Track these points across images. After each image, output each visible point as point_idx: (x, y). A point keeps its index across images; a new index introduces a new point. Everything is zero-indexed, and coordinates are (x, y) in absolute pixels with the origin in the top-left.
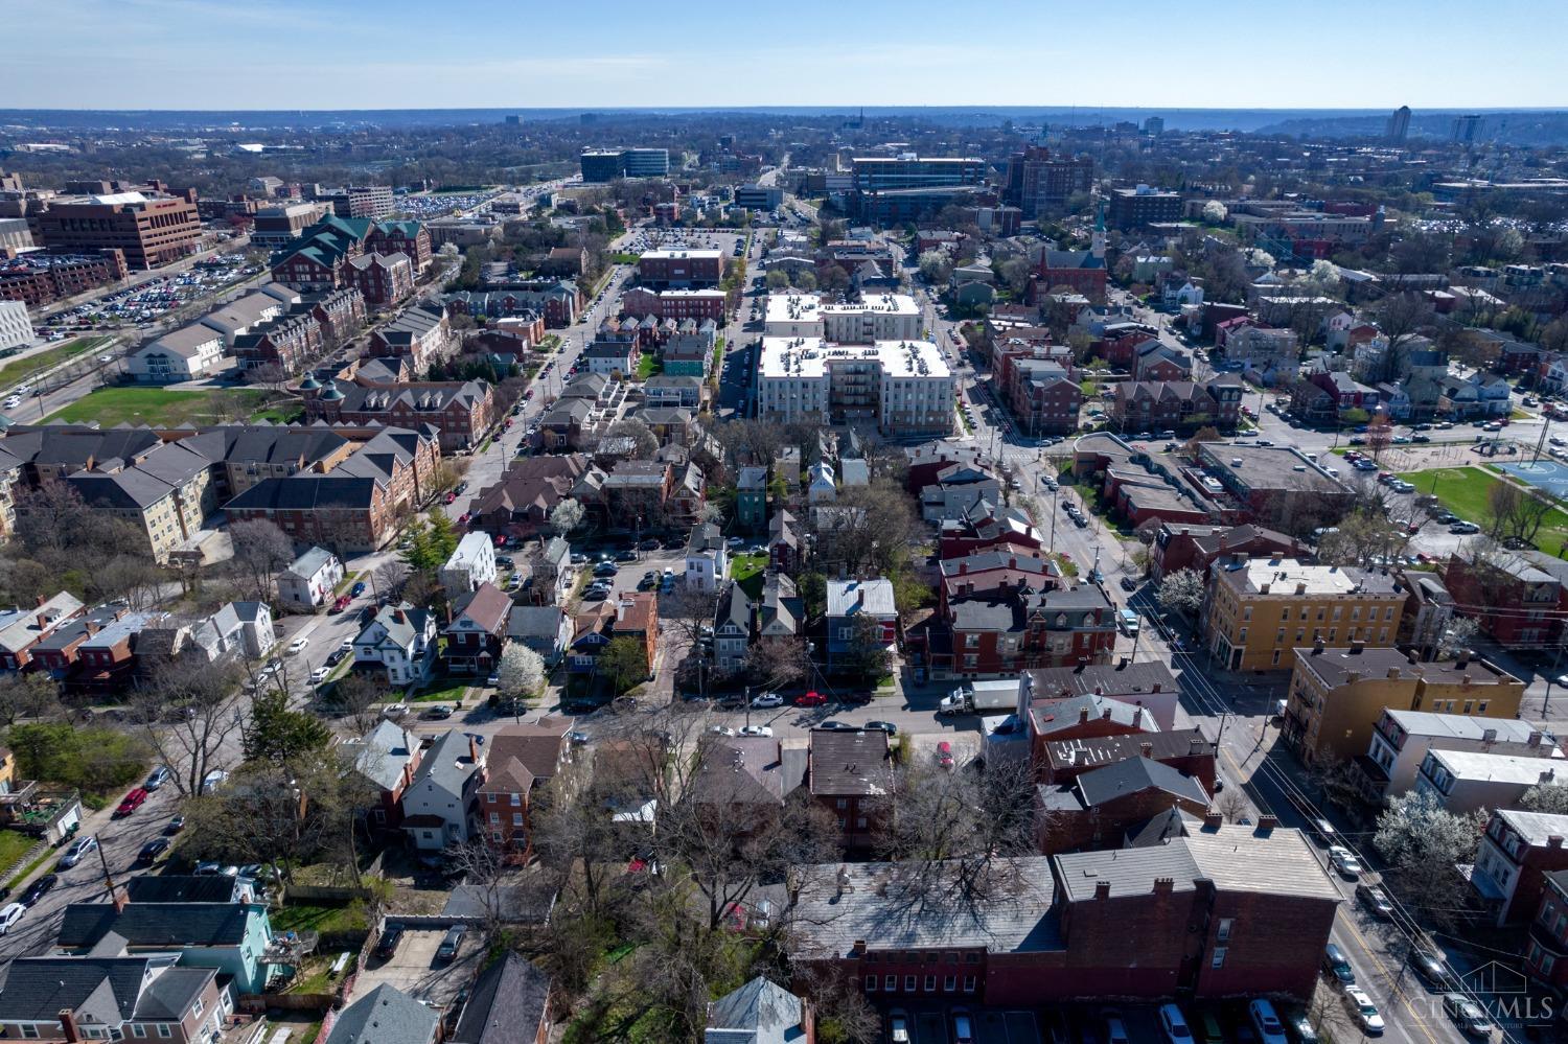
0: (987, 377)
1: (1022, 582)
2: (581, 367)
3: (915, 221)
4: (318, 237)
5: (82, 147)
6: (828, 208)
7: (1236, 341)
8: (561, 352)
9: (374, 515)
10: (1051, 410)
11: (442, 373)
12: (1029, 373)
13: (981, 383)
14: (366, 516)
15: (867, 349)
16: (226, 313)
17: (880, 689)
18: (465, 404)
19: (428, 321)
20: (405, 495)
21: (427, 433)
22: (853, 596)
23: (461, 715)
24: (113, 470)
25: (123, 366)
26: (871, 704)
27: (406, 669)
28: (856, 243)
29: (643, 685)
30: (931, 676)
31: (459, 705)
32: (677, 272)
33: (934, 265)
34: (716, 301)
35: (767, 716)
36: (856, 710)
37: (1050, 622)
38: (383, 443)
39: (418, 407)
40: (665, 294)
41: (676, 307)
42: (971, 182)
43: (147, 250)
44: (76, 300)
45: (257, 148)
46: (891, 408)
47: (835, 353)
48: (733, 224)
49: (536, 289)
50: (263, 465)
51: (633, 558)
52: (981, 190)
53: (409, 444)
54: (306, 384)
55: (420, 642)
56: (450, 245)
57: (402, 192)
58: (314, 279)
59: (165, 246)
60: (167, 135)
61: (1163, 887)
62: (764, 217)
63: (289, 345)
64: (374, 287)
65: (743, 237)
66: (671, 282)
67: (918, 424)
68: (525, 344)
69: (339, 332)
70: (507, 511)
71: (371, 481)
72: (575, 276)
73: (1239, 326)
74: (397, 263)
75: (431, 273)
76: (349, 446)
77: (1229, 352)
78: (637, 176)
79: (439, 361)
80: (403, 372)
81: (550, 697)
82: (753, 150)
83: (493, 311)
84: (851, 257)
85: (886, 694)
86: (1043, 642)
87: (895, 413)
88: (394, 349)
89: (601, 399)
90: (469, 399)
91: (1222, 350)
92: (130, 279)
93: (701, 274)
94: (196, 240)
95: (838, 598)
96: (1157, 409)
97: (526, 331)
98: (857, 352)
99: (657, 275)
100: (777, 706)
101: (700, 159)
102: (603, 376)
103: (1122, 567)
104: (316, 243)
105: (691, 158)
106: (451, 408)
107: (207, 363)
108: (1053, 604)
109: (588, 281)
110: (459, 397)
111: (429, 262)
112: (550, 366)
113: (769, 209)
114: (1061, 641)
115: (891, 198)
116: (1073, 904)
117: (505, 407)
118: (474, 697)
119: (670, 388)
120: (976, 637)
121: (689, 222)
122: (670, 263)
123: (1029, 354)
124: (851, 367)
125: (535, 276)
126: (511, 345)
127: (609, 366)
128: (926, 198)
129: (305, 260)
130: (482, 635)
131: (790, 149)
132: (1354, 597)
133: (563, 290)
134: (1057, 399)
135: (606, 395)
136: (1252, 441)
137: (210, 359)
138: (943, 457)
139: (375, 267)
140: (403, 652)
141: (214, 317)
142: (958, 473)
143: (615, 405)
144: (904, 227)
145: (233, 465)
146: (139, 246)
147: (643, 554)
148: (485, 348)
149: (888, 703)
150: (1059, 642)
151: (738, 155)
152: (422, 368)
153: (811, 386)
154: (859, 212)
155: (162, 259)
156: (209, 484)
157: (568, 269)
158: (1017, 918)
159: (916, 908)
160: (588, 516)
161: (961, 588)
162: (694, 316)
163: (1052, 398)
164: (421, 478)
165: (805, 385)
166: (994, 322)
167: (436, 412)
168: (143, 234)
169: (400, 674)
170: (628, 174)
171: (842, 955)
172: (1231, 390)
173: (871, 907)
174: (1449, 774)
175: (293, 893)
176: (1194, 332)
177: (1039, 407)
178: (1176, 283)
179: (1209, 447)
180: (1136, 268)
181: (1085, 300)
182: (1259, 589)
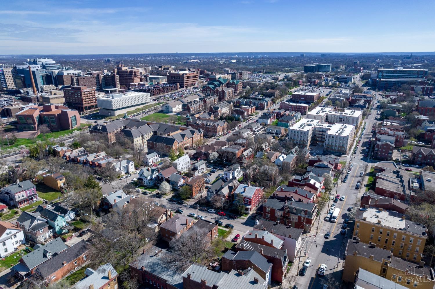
0: (373, 139)
1: (293, 197)
2: (256, 121)
5: (200, 61)
6: (366, 84)
8: (256, 116)
9: (174, 147)
10: (382, 152)
14: (171, 148)
15: (330, 125)
17: (242, 217)
18: (217, 126)
19: (226, 105)
22: (243, 190)
23: (150, 195)
24: (134, 129)
25: (161, 109)
26: (236, 220)
28: (363, 94)
29: (190, 199)
30: (257, 217)
31: (151, 193)
32: (302, 98)
34: (305, 107)
35: (208, 215)
36: (230, 220)
37: (291, 211)
38: (187, 132)
39: (206, 125)
40: (291, 104)
41: (293, 108)
42: (422, 77)
43: (185, 84)
44: (166, 94)
45: (235, 61)
46: (327, 143)
47: (319, 125)
48: (332, 86)
49: (260, 99)
50: (163, 133)
51: (222, 170)
56: (248, 87)
57: (256, 73)
58: (210, 92)
59: (189, 83)
61: (203, 283)
62: (343, 85)
64: (222, 96)
65: (332, 90)
66: (300, 101)
68: (246, 113)
71: (175, 139)
72: (273, 97)
74: (230, 90)
75: (240, 93)
76: (179, 131)
78: (320, 72)
79: (224, 115)
80: (212, 116)
81: (170, 196)
83: (245, 104)
85: (242, 219)
86: (289, 216)
87: (328, 145)
88: (214, 111)
89: (254, 129)
90: (218, 125)
92: (180, 89)
93: (309, 99)
94: (197, 82)
95: (239, 189)
97: (248, 110)
98: (325, 126)
99: (296, 99)
100: (213, 213)
102: (259, 124)
103: (355, 204)
104: (214, 84)
106: (213, 126)
107: (178, 110)
108: (295, 206)
109: (275, 99)
110: (216, 124)
111: (241, 91)
112: (251, 119)
114: (294, 217)
118: (155, 192)
119: (274, 129)
120: (269, 209)
121: (318, 85)
122: (301, 96)
124: (321, 130)
125: (262, 96)
126: (242, 113)
127: (263, 121)
129: (210, 88)
132: (403, 231)
133: (265, 100)
135: (256, 129)
138: (319, 159)
139: (223, 91)
140: (146, 178)
141: (183, 100)
142: (319, 164)
143: (258, 131)
146: (184, 83)
148: (235, 113)
149: (240, 221)
153: (303, 133)
155: (188, 86)
160: (219, 157)
163: (382, 148)
164: (194, 141)
165: (301, 133)
166: (385, 122)
167: (210, 127)
168: (185, 80)
169: (146, 183)
170: (318, 71)
171: (138, 268)
173: (156, 261)
175: (82, 218)
177: (378, 150)
179: (424, 173)
181: (428, 119)
182: (363, 218)
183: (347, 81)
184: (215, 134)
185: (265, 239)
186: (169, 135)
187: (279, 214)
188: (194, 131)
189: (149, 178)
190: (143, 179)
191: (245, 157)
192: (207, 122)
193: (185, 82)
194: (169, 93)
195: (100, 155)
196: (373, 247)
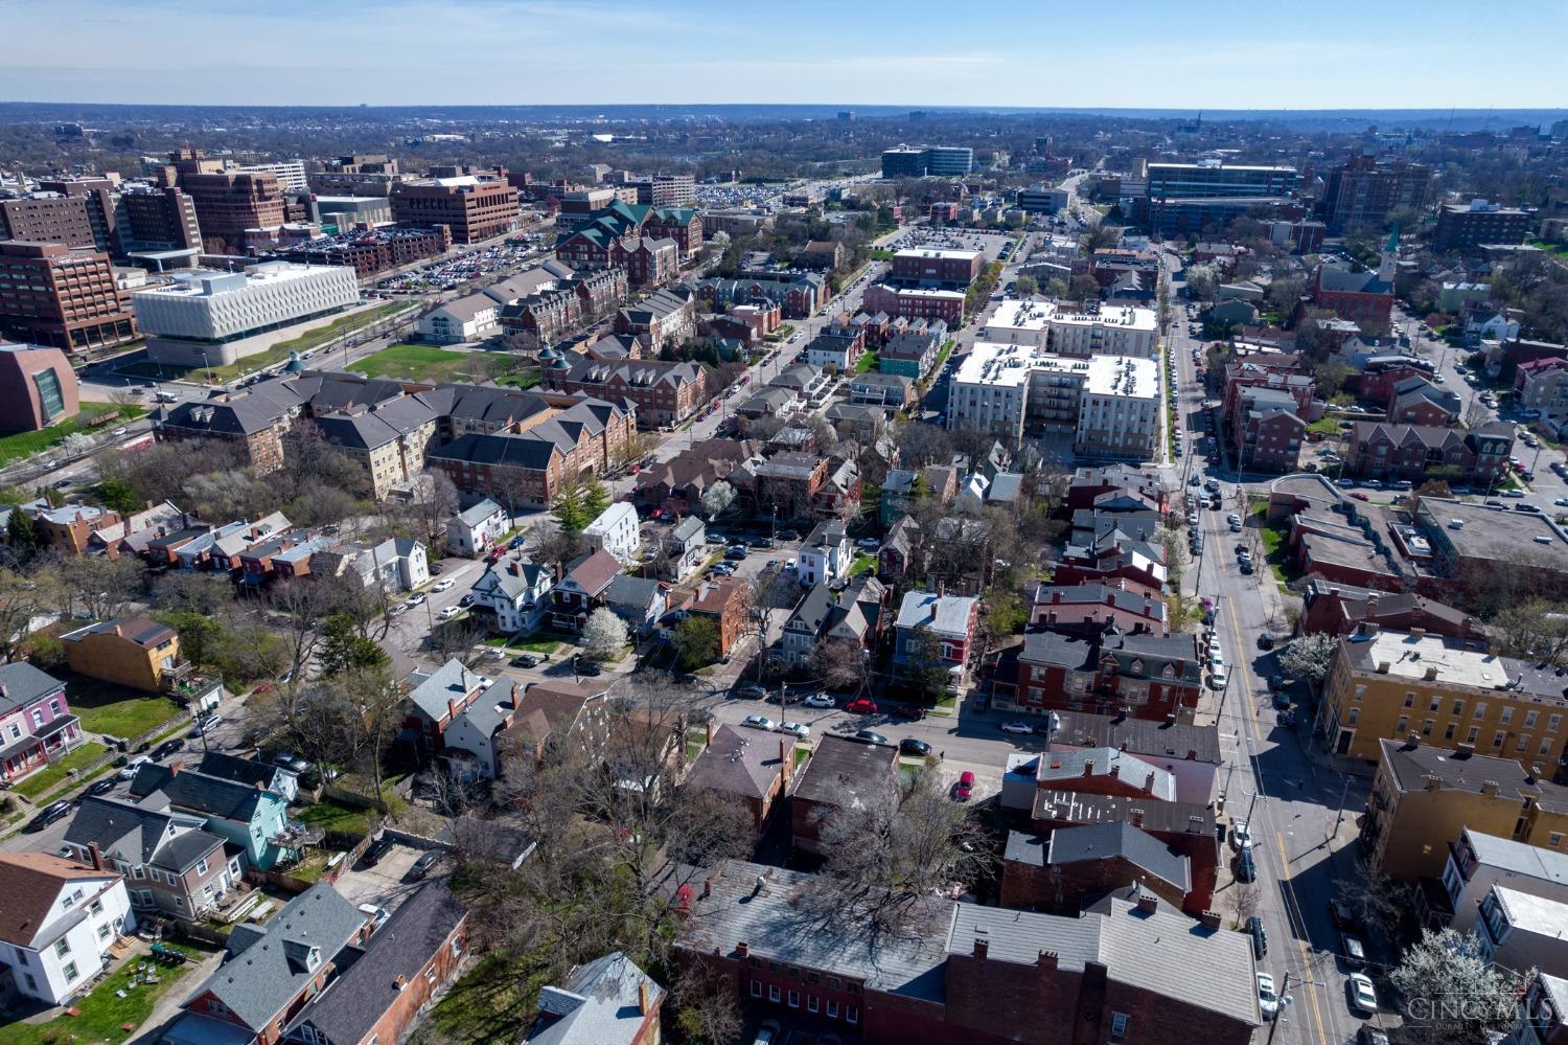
0: (1217, 403)
1: (1110, 620)
2: (801, 360)
3: (1200, 232)
4: (601, 220)
6: (1115, 216)
8: (791, 342)
9: (550, 476)
10: (1267, 444)
11: (670, 355)
12: (1252, 403)
13: (1205, 409)
14: (543, 477)
15: (1078, 362)
16: (506, 284)
17: (937, 709)
18: (673, 384)
19: (673, 304)
20: (591, 462)
21: (623, 407)
22: (926, 611)
23: (545, 666)
24: (358, 413)
25: (410, 328)
26: (921, 722)
27: (514, 618)
28: (1125, 252)
29: (714, 667)
30: (994, 704)
31: (547, 658)
32: (929, 271)
33: (1202, 280)
34: (954, 302)
35: (812, 715)
36: (902, 725)
37: (1123, 668)
38: (581, 412)
39: (632, 383)
40: (904, 292)
41: (913, 306)
42: (1280, 193)
43: (470, 227)
44: (405, 269)
45: (607, 138)
46: (1086, 426)
47: (1043, 364)
48: (1005, 228)
49: (784, 279)
50: (479, 421)
51: (767, 546)
52: (1285, 202)
53: (603, 415)
54: (545, 352)
55: (530, 596)
56: (723, 233)
57: (711, 182)
58: (591, 259)
59: (486, 224)
60: (541, 127)
61: (1047, 961)
62: (1044, 221)
63: (548, 319)
64: (639, 270)
65: (1013, 240)
66: (922, 281)
67: (1114, 446)
68: (754, 331)
69: (598, 309)
70: (668, 488)
71: (552, 444)
72: (826, 270)
73: (1542, 369)
74: (665, 248)
75: (698, 259)
76: (549, 412)
77: (1525, 398)
78: (938, 174)
79: (671, 342)
80: (635, 348)
81: (628, 662)
82: (1066, 153)
83: (738, 299)
84: (1113, 266)
85: (940, 715)
86: (1116, 687)
87: (1091, 431)
88: (630, 328)
89: (806, 389)
90: (678, 379)
91: (1518, 396)
92: (453, 250)
93: (952, 274)
94: (512, 219)
95: (912, 610)
96: (1395, 455)
97: (759, 319)
98: (1066, 365)
99: (906, 272)
100: (827, 707)
101: (1011, 161)
102: (814, 367)
103: (1270, 623)
104: (598, 226)
105: (1003, 158)
106: (660, 386)
107: (481, 329)
108: (1131, 649)
109: (837, 275)
110: (669, 377)
111: (699, 249)
112: (775, 355)
113: (1050, 212)
114: (1134, 690)
115: (1182, 206)
116: (950, 956)
117: (717, 388)
118: (562, 653)
119: (877, 386)
120: (1043, 672)
121: (962, 223)
122: (924, 262)
123: (1261, 383)
124: (1057, 380)
125: (789, 268)
126: (742, 332)
127: (826, 358)
128: (1219, 208)
129: (585, 241)
130: (584, 597)
131: (1110, 152)
132: (1505, 695)
133: (807, 283)
134: (1275, 433)
135: (813, 387)
136: (1511, 503)
137: (484, 325)
138: (1107, 482)
139: (643, 252)
140: (512, 602)
141: (496, 289)
142: (1116, 500)
143: (820, 397)
144: (1187, 238)
145: (455, 419)
146: (465, 223)
147: (777, 543)
148: (715, 332)
149: (937, 727)
150: (1134, 691)
151: (1048, 157)
152: (657, 348)
153: (1004, 395)
154: (1145, 220)
155: (483, 235)
156: (435, 434)
157: (819, 263)
158: (913, 960)
159: (817, 926)
160: (737, 501)
161: (1042, 617)
162: (924, 316)
163: (1269, 432)
164: (610, 448)
165: (997, 394)
166: (1237, 345)
167: (647, 389)
168: (469, 212)
169: (509, 621)
170: (929, 173)
171: (724, 953)
172: (1496, 442)
173: (776, 914)
174: (1504, 920)
175: (330, 792)
176: (1491, 373)
177: (1253, 441)
178: (1483, 314)
179: (1430, 503)
180: (1442, 295)
181: (1356, 329)
182: (1377, 667)
183: (1051, 207)
184: (666, 414)
185: (1121, 777)
186: (516, 429)
187: (1078, 684)
188: (609, 409)
189: (520, 601)
190: (498, 609)
191: (838, 490)
192: (632, 372)
193: (469, 219)
194: (417, 265)
195: (269, 527)
196: (1463, 755)
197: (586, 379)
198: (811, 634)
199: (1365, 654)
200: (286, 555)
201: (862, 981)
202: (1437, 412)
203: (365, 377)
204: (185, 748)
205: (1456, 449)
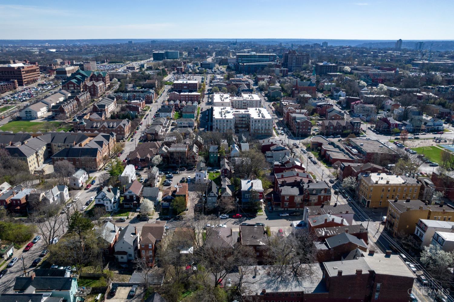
0: (282, 119)
1: (301, 180)
2: (157, 116)
3: (256, 72)
4: (76, 76)
5: (2, 50)
6: (229, 68)
7: (357, 108)
8: (150, 111)
9: (98, 160)
10: (302, 129)
11: (114, 117)
13: (280, 121)
14: (95, 160)
15: (246, 110)
16: (49, 99)
17: (258, 213)
18: (123, 126)
19: (110, 101)
20: (106, 154)
21: (113, 135)
22: (250, 184)
23: (129, 221)
24: (18, 145)
25: (17, 115)
26: (256, 218)
27: (111, 206)
28: (238, 79)
29: (185, 212)
30: (274, 209)
31: (128, 218)
32: (184, 87)
33: (263, 85)
35: (224, 221)
36: (251, 220)
37: (311, 192)
38: (100, 138)
39: (109, 127)
40: (182, 94)
41: (185, 98)
42: (272, 61)
43: (24, 80)
44: (3, 95)
45: (54, 50)
46: (253, 128)
47: (236, 112)
48: (200, 73)
49: (142, 92)
50: (62, 144)
51: (178, 173)
52: (275, 63)
53: (107, 138)
54: (74, 120)
55: (115, 198)
56: (115, 79)
57: (99, 63)
58: (74, 89)
59: (29, 79)
60: (27, 47)
61: (359, 272)
62: (210, 71)
63: (68, 108)
64: (93, 91)
65: (204, 77)
66: (183, 90)
67: (262, 133)
68: (140, 108)
69: (82, 105)
70: (138, 159)
71: (97, 149)
72: (154, 88)
73: (358, 104)
74: (100, 84)
75: (110, 87)
76: (89, 139)
77: (355, 112)
78: (170, 59)
79: (114, 113)
80: (103, 116)
81: (156, 215)
82: (204, 51)
83: (129, 99)
84: (238, 83)
86: (309, 198)
87: (255, 129)
88: (100, 110)
89: (164, 125)
91: (353, 111)
92: (19, 88)
93: (192, 88)
94: (39, 77)
95: (245, 185)
96: (335, 128)
97: (140, 105)
98: (242, 111)
99: (179, 88)
100: (227, 218)
102: (164, 118)
103: (329, 176)
104: (76, 78)
105: (185, 54)
106: (119, 127)
107: (43, 114)
108: (311, 187)
109: (158, 90)
110: (121, 124)
111: (109, 84)
112: (147, 115)
113: (211, 69)
114: (314, 198)
115: (249, 65)
116: (331, 277)
117: (134, 128)
118: (133, 215)
119: (185, 122)
120: (288, 197)
121: (187, 73)
122: (182, 85)
123: (295, 112)
124: (241, 116)
125: (141, 88)
126: (136, 109)
127: (166, 115)
128: (259, 65)
129: (72, 83)
130: (134, 196)
131: (215, 51)
133: (151, 93)
135: (165, 124)
136: (365, 138)
137: (43, 113)
138: (272, 143)
139: (94, 85)
140: (110, 201)
141: (45, 100)
142: (277, 148)
143: (168, 127)
144: (253, 74)
145: (53, 144)
146: (22, 79)
147: (181, 172)
148: (128, 110)
149: (261, 217)
150: (314, 199)
151: (200, 53)
152: (109, 115)
153: (229, 121)
154: (238, 69)
155: (28, 83)
156: (46, 150)
157: (152, 86)
159: (279, 279)
160: (163, 160)
161: (283, 182)
162: (191, 100)
163: (303, 125)
164: (111, 148)
165: (227, 121)
166: (283, 102)
167: (114, 129)
168: (23, 75)
169: (109, 208)
170: (167, 58)
171: (259, 294)
172: (358, 123)
173: (265, 279)
174: (443, 239)
175: (82, 275)
176: (344, 106)
177: (299, 128)
178: (337, 91)
179: (353, 140)
180: (325, 86)
181: (310, 96)
182: (375, 182)
184: (121, 136)
185: (335, 221)
186: (80, 145)
187: (298, 199)
189: (113, 201)
191: (195, 154)
194: (7, 93)
196: (408, 201)
197: (92, 127)
198: (216, 197)
199: (370, 180)
200: (16, 197)
201: (302, 292)
202: (339, 117)
203: (12, 133)
204: (8, 272)
205: (349, 126)
